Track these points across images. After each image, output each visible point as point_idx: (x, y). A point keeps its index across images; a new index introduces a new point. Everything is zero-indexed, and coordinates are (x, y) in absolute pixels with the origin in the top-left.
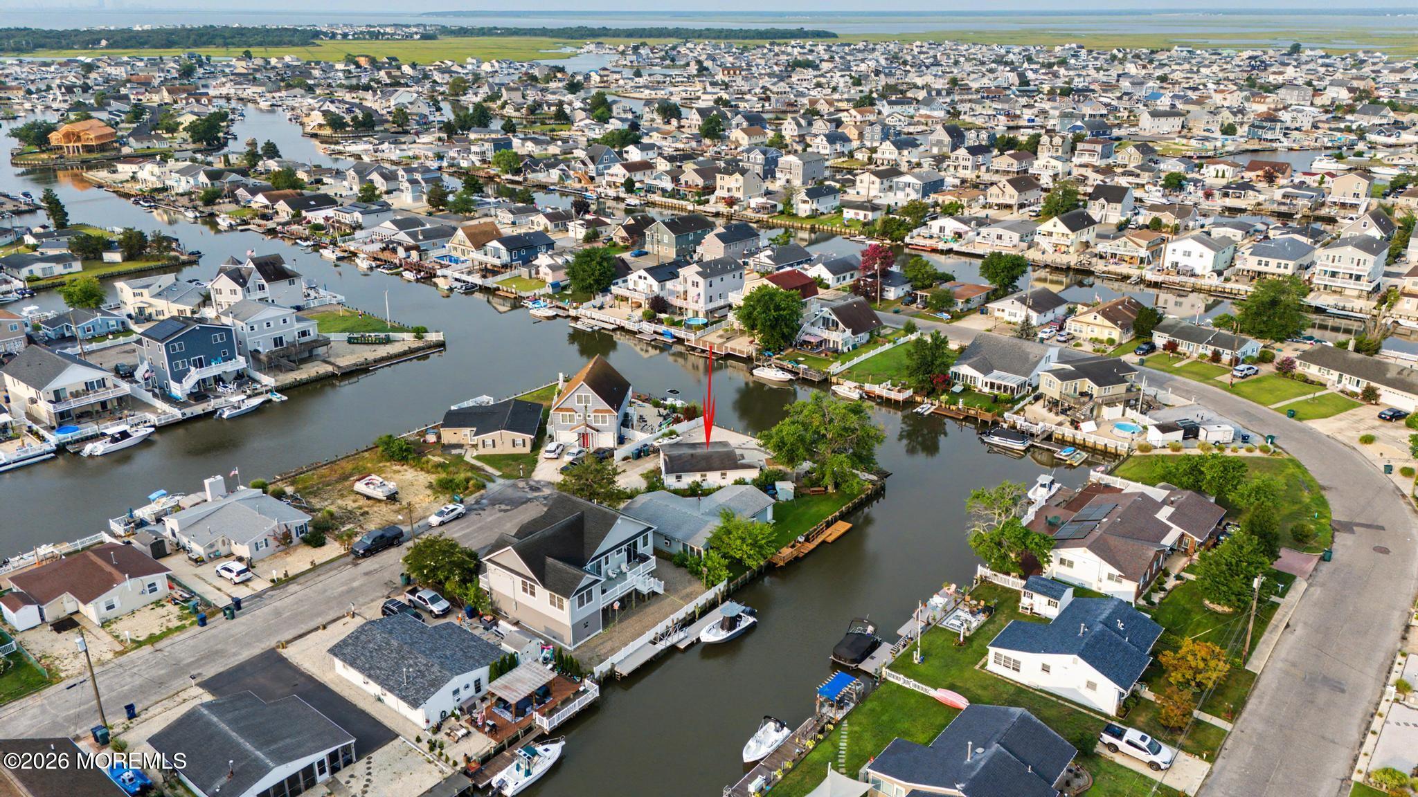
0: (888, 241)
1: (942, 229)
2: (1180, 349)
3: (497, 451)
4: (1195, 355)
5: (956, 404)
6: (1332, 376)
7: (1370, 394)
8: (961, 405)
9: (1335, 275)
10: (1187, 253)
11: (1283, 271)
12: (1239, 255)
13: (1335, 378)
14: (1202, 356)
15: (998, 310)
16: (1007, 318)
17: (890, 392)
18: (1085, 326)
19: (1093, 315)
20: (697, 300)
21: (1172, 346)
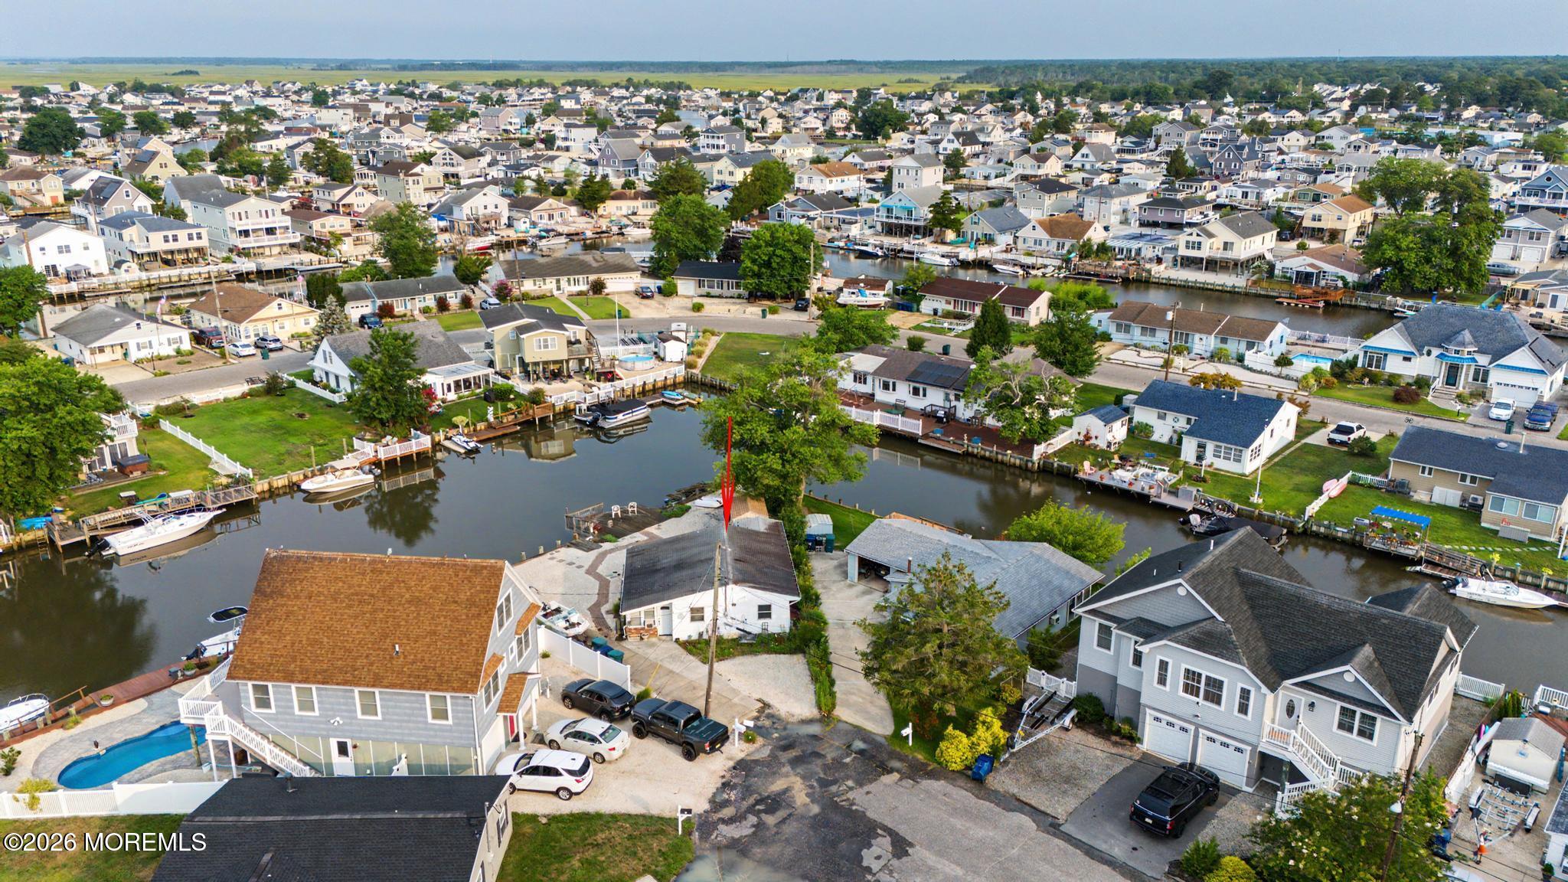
2: (399, 310)
4: (416, 312)
5: (484, 419)
6: (550, 285)
7: (598, 287)
8: (491, 418)
9: (245, 233)
10: (64, 249)
11: (196, 243)
12: (126, 238)
13: (554, 286)
14: (425, 311)
15: (101, 350)
16: (134, 355)
17: (393, 448)
18: (269, 325)
19: (275, 304)
21: (388, 311)
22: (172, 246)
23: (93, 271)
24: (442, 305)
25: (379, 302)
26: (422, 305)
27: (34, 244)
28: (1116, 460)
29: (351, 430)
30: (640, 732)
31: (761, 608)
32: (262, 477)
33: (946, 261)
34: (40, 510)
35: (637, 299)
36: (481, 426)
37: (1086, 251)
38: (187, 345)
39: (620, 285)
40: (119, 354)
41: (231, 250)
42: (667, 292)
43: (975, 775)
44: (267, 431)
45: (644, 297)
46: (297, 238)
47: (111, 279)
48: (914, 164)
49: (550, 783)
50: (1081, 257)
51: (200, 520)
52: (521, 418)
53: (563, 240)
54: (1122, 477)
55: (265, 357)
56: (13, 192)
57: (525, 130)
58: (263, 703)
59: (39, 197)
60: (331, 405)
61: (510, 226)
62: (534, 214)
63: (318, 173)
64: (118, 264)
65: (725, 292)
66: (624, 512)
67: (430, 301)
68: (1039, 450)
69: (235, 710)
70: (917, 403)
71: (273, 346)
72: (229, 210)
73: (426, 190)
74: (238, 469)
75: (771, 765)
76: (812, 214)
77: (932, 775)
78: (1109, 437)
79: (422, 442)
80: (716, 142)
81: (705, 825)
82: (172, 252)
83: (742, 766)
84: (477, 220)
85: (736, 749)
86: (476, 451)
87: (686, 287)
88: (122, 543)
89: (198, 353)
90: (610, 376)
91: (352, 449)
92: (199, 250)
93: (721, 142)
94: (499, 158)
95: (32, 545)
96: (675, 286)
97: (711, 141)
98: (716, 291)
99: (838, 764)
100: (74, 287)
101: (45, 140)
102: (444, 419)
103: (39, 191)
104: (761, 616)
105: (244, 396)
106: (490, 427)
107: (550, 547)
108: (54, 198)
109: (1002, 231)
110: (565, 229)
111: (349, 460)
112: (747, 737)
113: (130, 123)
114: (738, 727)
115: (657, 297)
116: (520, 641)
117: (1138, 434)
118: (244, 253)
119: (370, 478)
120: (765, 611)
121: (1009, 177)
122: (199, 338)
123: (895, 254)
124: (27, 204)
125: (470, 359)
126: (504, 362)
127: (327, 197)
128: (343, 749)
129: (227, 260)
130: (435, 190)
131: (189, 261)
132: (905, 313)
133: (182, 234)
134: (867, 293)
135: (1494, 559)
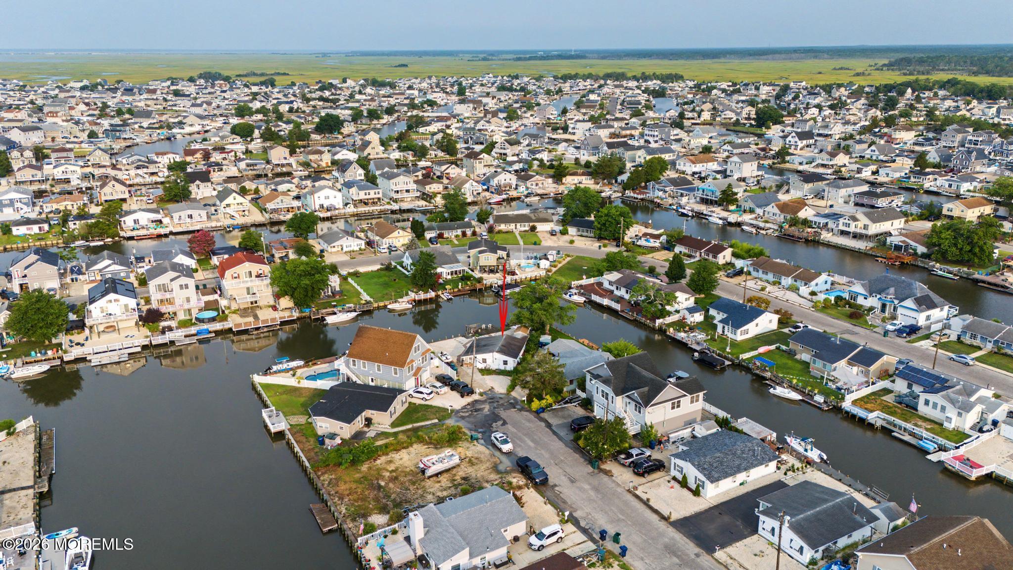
0: (109, 239)
1: (136, 221)
2: (445, 236)
4: (453, 237)
5: (457, 287)
6: (512, 226)
7: (533, 229)
8: (460, 287)
9: (397, 192)
10: (327, 198)
11: (377, 196)
12: (351, 193)
13: (514, 227)
14: (457, 236)
15: (334, 247)
16: (345, 249)
17: (422, 296)
18: (394, 240)
19: (397, 232)
20: (188, 300)
21: (441, 236)
22: (368, 197)
23: (337, 207)
24: (464, 234)
25: (438, 232)
26: (456, 234)
27: (316, 195)
28: (687, 328)
29: (410, 287)
30: (452, 389)
31: (504, 361)
32: (376, 302)
33: (721, 222)
34: (309, 307)
35: (549, 235)
36: (456, 290)
37: (794, 222)
38: (363, 247)
39: (543, 228)
40: (340, 249)
41: (391, 199)
42: (564, 233)
43: (538, 413)
44: (381, 285)
45: (552, 235)
46: (418, 194)
47: (342, 211)
48: (739, 160)
49: (421, 396)
50: (790, 226)
51: (354, 314)
52: (472, 288)
53: (537, 198)
54: (681, 335)
55: (390, 253)
56: (311, 160)
57: (559, 118)
58: (354, 365)
59: (320, 163)
60: (406, 276)
61: (516, 189)
62: (529, 184)
63: (443, 151)
64: (346, 204)
65: (589, 234)
66: (487, 327)
67: (459, 232)
68: (658, 322)
69: (347, 366)
70: (627, 297)
71: (394, 249)
72: (392, 181)
73: (485, 166)
74: (368, 298)
75: (483, 402)
76: (667, 189)
77: (527, 411)
78: (692, 319)
79: (432, 294)
80: (653, 133)
81: (458, 411)
82: (368, 199)
83: (476, 401)
84: (500, 186)
85: (475, 397)
86: (451, 299)
87: (572, 230)
88: (330, 320)
89: (368, 250)
90: (513, 273)
91: (407, 294)
92: (379, 199)
93: (656, 133)
94: (532, 142)
95: (305, 317)
96: (567, 230)
97: (650, 133)
98: (585, 234)
99: (502, 405)
100: (328, 214)
101: (326, 127)
102: (442, 286)
103: (321, 160)
104: (504, 364)
105: (378, 270)
106: (459, 290)
107: (456, 336)
108: (327, 163)
109: (760, 206)
110: (540, 192)
111: (405, 299)
112: (481, 394)
113: (365, 114)
114: (478, 391)
115: (559, 235)
116: (423, 358)
117: (708, 318)
118: (396, 201)
119: (411, 306)
120: (505, 363)
121: (814, 164)
122: (370, 244)
123: (699, 216)
124: (316, 166)
125: (459, 262)
126: (474, 264)
127: (439, 169)
128: (372, 381)
129: (389, 203)
130: (489, 166)
131: (374, 203)
132: (667, 252)
133: (372, 192)
134: (652, 240)
135: (795, 381)
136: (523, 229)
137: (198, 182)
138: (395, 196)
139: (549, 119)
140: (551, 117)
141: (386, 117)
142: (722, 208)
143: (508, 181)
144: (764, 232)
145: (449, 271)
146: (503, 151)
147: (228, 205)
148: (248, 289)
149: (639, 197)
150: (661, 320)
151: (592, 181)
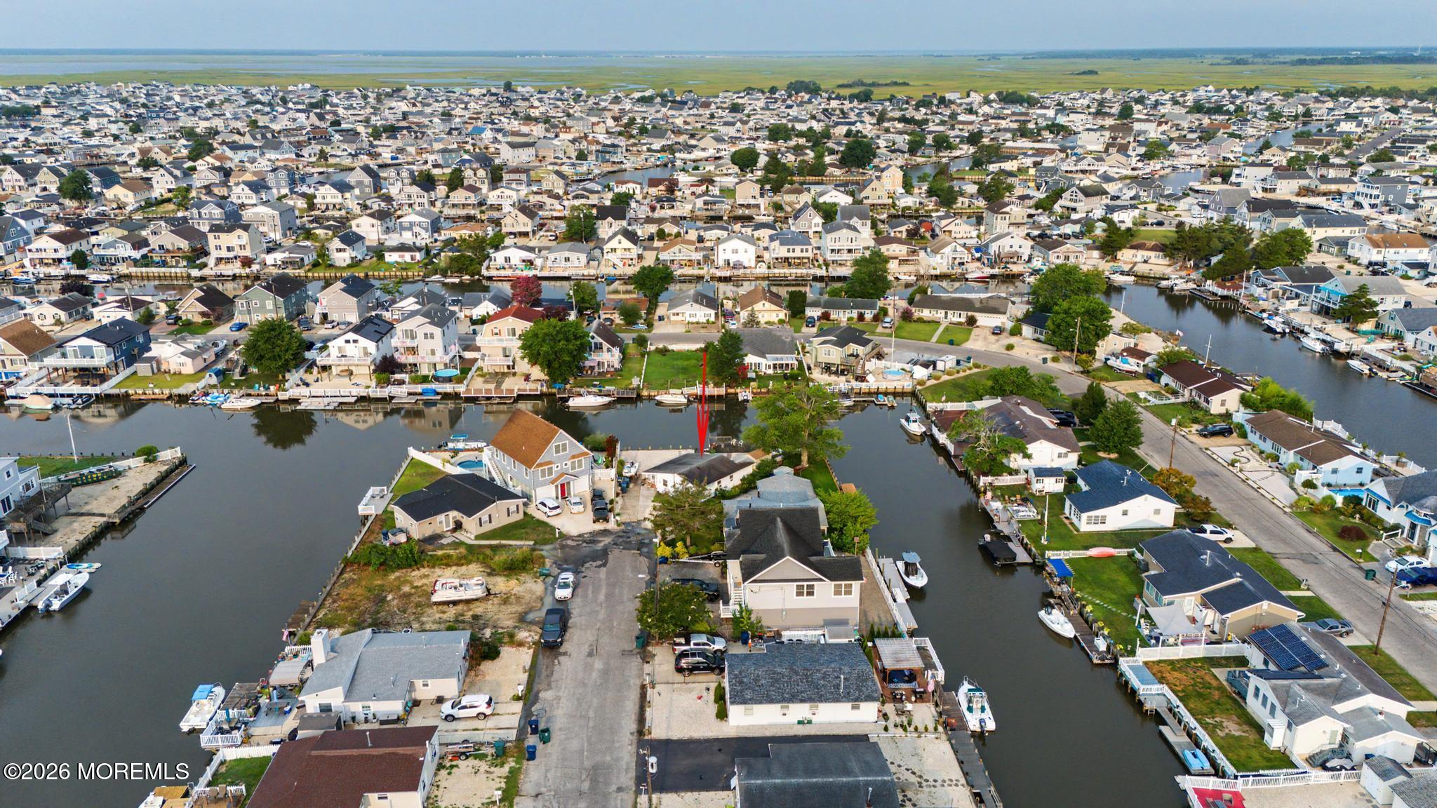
0: (467, 277)
1: (507, 259)
2: (832, 317)
3: (496, 524)
4: (844, 319)
5: (766, 386)
6: (940, 314)
7: (971, 321)
8: (771, 387)
9: (835, 251)
10: (735, 251)
13: (944, 315)
14: (850, 319)
15: (677, 314)
17: (711, 390)
19: (761, 303)
20: (433, 352)
21: (826, 316)
23: (744, 265)
24: (861, 317)
25: (824, 310)
26: (850, 315)
27: (721, 247)
28: (1019, 498)
30: (593, 511)
33: (1321, 348)
35: (988, 334)
36: (764, 390)
38: (712, 319)
39: (986, 321)
40: (684, 318)
41: (824, 260)
42: (1014, 332)
43: (657, 562)
44: (677, 369)
45: (994, 333)
47: (750, 271)
51: (606, 400)
54: (998, 506)
56: (785, 201)
58: (497, 455)
62: (1052, 255)
64: (759, 262)
65: (1046, 339)
68: (985, 480)
69: (492, 455)
72: (830, 236)
74: (640, 383)
75: (612, 533)
77: (648, 557)
78: (1038, 486)
79: (726, 390)
80: (1369, 191)
81: (568, 538)
83: (602, 531)
84: (999, 254)
87: (1028, 331)
88: (573, 401)
89: (717, 324)
91: (692, 385)
92: (808, 259)
93: (1375, 192)
94: (1141, 193)
96: (1021, 330)
97: (1366, 190)
98: (1042, 338)
99: (629, 542)
102: (747, 382)
103: (798, 202)
106: (768, 391)
109: (1411, 330)
111: (686, 391)
112: (618, 524)
115: (1004, 335)
117: (1072, 490)
118: (829, 264)
119: (686, 401)
122: (725, 315)
123: (1292, 333)
124: (789, 210)
125: (794, 354)
129: (819, 266)
131: (800, 264)
132: (1148, 381)
133: (798, 248)
134: (1132, 360)
135: (1089, 608)
136: (956, 319)
137: (610, 219)
138: (830, 257)
139: (1225, 159)
140: (1231, 156)
141: (965, 147)
142: (1347, 325)
143: (1016, 248)
144: (1384, 375)
145: (771, 363)
146: (1072, 205)
147: (614, 250)
148: (504, 349)
149: (1220, 292)
150: (990, 479)
151: (1166, 261)
